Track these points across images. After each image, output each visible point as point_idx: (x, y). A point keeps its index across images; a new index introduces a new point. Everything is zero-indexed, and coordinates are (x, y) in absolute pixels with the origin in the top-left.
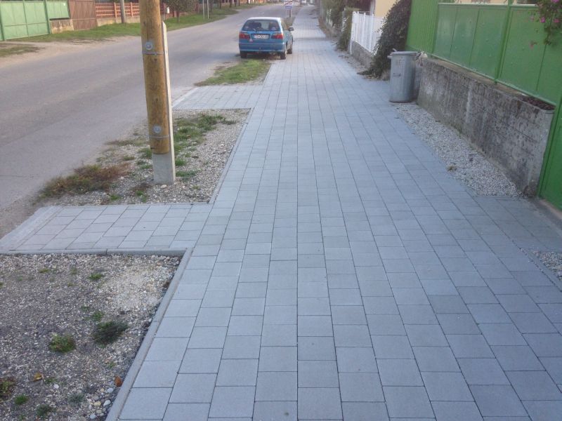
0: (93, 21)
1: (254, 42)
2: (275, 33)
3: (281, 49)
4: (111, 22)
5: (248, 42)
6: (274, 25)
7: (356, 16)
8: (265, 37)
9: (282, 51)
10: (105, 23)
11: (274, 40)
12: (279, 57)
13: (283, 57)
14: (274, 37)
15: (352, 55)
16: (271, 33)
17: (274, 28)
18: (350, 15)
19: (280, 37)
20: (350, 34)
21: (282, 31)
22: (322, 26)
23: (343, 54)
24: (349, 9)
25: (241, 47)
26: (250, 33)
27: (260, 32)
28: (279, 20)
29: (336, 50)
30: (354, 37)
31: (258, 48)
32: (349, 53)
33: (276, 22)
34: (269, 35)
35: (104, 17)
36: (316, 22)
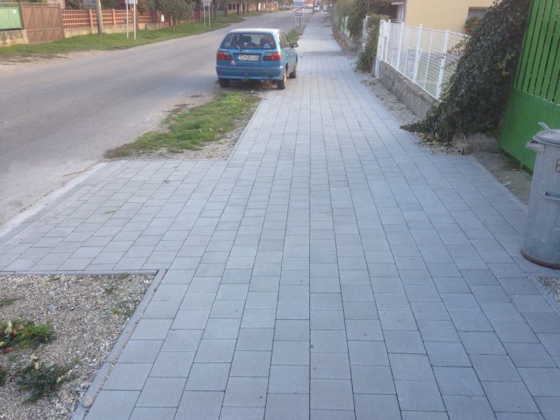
0: (58, 33)
1: (237, 65)
2: (269, 53)
3: (278, 75)
4: (85, 32)
5: (230, 64)
6: (267, 40)
7: (385, 26)
8: (254, 58)
9: (279, 78)
10: (75, 33)
11: (267, 63)
12: (276, 86)
13: (280, 86)
14: (266, 58)
15: (380, 81)
16: (263, 52)
17: (267, 46)
18: (375, 25)
19: (277, 58)
20: (376, 50)
21: (279, 49)
22: (337, 36)
23: (366, 77)
24: (375, 16)
25: (219, 71)
26: (232, 51)
27: (247, 51)
28: (276, 33)
29: (355, 71)
30: (381, 55)
31: (243, 75)
32: (373, 76)
33: (270, 36)
34: (260, 55)
35: (75, 26)
36: (330, 31)
